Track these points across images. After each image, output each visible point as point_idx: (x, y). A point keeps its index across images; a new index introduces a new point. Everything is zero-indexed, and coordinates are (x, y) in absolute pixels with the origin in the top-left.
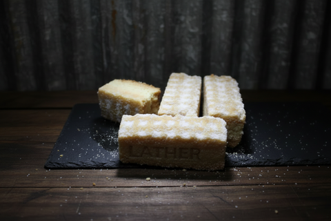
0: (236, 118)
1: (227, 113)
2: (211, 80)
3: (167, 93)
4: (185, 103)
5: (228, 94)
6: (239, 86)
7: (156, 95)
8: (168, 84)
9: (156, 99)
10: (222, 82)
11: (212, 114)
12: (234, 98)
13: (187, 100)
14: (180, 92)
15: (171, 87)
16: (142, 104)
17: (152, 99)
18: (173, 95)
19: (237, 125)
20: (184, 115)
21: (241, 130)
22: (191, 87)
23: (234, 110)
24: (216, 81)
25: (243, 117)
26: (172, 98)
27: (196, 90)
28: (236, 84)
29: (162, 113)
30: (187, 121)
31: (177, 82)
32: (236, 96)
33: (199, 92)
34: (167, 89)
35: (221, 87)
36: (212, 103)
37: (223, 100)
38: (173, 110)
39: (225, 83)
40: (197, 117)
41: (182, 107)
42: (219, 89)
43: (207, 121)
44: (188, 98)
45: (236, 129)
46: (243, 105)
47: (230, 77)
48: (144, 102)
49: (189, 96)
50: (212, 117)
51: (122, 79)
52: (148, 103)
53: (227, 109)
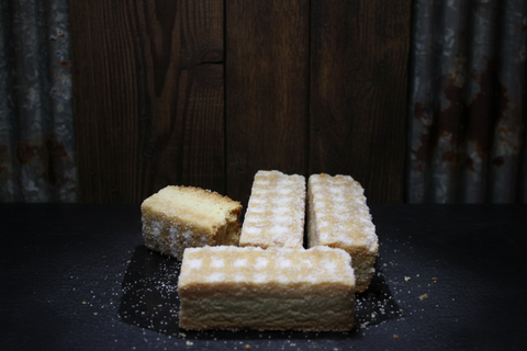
0: (363, 249)
1: (349, 242)
2: (321, 183)
3: (254, 205)
4: (282, 225)
5: (349, 206)
6: (365, 194)
7: (234, 212)
8: (253, 189)
9: (234, 219)
10: (338, 186)
11: (327, 242)
12: (358, 213)
13: (285, 219)
14: (273, 205)
15: (258, 196)
16: (213, 232)
17: (227, 220)
18: (261, 211)
19: (364, 260)
20: (282, 245)
21: (371, 266)
22: (288, 196)
23: (361, 236)
24: (328, 184)
25: (374, 247)
26: (261, 214)
27: (299, 200)
28: (362, 190)
29: (246, 242)
30: (288, 256)
31: (266, 187)
32: (362, 211)
33: (303, 204)
34: (252, 200)
36: (325, 224)
37: (342, 217)
38: (263, 236)
39: (343, 188)
40: (303, 250)
41: (278, 231)
42: (335, 199)
43: (319, 255)
44: (286, 214)
45: (364, 264)
46: (373, 228)
47: (350, 178)
48: (214, 227)
49: (288, 210)
50: (327, 249)
51: (179, 185)
52: (222, 228)
53: (349, 235)
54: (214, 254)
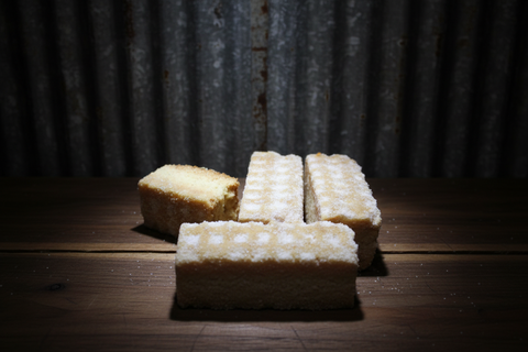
0: (367, 223)
1: (352, 215)
2: (319, 162)
3: (251, 184)
4: (281, 201)
5: (348, 182)
6: (363, 171)
7: (231, 189)
8: (250, 168)
9: (232, 195)
10: (335, 164)
11: (328, 217)
12: (358, 188)
13: (285, 195)
14: (271, 183)
15: (256, 174)
16: (210, 206)
17: (226, 196)
18: (260, 188)
20: (282, 220)
22: (287, 173)
23: (362, 209)
24: (326, 163)
26: (259, 192)
28: (360, 168)
29: (246, 218)
30: (289, 231)
31: (263, 166)
32: (360, 186)
33: (301, 181)
34: (249, 179)
35: (335, 172)
36: (326, 199)
38: (263, 212)
39: (341, 166)
41: (277, 207)
42: (333, 176)
44: (285, 191)
47: (346, 157)
48: (212, 200)
49: (287, 187)
50: (330, 224)
51: (176, 164)
52: (219, 203)
53: (351, 209)
54: (212, 229)
